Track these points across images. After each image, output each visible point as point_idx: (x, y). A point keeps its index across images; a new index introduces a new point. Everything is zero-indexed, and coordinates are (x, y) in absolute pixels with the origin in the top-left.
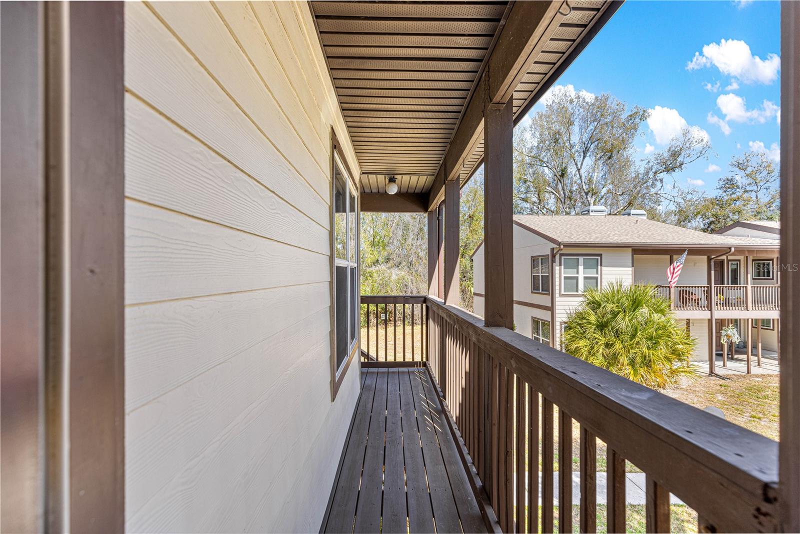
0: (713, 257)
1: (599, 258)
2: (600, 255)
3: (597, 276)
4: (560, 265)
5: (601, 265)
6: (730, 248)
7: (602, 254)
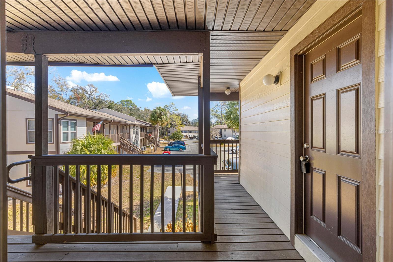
0: (105, 123)
1: (76, 122)
2: (76, 120)
3: (75, 131)
4: (61, 125)
5: (77, 126)
6: (112, 120)
7: (77, 120)
